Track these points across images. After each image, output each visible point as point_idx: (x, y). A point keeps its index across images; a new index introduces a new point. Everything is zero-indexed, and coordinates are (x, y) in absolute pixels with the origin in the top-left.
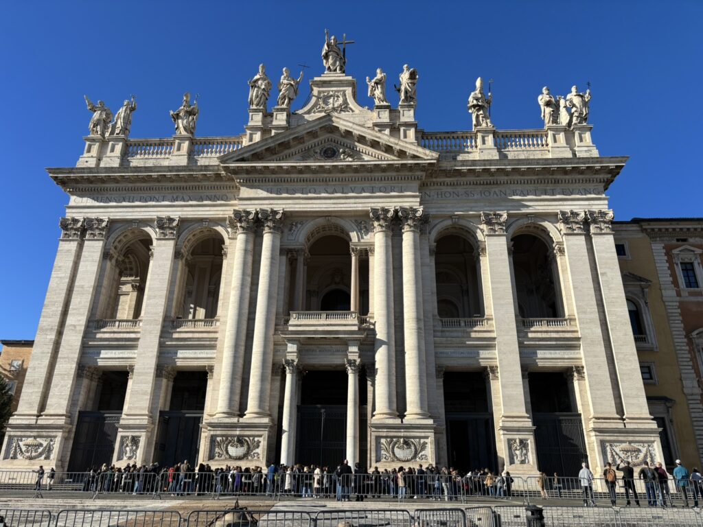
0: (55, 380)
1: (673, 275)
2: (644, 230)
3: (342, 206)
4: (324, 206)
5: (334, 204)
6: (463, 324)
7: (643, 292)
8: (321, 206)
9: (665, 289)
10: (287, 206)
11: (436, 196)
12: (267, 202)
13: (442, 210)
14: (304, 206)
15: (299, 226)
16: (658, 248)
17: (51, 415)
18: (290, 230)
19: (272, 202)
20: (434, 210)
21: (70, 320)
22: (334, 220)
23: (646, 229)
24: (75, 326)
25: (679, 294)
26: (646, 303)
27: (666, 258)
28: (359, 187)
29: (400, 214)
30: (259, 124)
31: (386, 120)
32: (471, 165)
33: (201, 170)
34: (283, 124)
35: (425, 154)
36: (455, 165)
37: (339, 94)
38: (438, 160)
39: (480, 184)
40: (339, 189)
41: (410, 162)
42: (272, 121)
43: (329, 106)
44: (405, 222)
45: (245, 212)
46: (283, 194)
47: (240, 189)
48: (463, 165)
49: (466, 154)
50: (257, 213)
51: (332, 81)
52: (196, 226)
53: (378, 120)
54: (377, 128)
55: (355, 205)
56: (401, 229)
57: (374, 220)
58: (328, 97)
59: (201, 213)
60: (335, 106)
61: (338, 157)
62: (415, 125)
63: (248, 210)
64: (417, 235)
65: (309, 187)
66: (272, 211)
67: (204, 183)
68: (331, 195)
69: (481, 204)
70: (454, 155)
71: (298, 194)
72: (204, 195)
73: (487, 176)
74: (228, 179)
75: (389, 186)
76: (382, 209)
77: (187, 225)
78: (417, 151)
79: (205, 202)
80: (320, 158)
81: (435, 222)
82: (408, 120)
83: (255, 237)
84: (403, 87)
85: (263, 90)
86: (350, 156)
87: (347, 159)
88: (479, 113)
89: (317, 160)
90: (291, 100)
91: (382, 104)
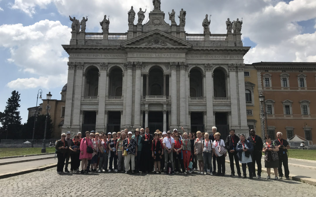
0: (74, 115)
1: (262, 83)
2: (255, 68)
3: (161, 60)
4: (155, 60)
5: (158, 60)
6: (197, 99)
7: (252, 88)
9: (259, 87)
10: (143, 60)
11: (191, 57)
12: (137, 59)
13: (192, 62)
14: (149, 60)
15: (147, 66)
16: (259, 73)
17: (75, 125)
18: (144, 68)
19: (138, 59)
20: (190, 62)
21: (76, 96)
22: (158, 65)
23: (256, 67)
24: (78, 98)
25: (263, 89)
26: (253, 91)
27: (261, 77)
28: (166, 54)
29: (179, 64)
30: (132, 30)
31: (175, 30)
32: (202, 48)
33: (114, 47)
34: (141, 30)
35: (188, 44)
36: (197, 48)
37: (159, 18)
38: (192, 46)
39: (205, 54)
40: (160, 54)
41: (183, 47)
42: (136, 28)
43: (156, 23)
44: (181, 67)
45: (130, 62)
46: (142, 56)
47: (127, 53)
48: (200, 48)
49: (201, 42)
50: (134, 62)
51: (157, 13)
52: (113, 65)
53: (173, 30)
54: (172, 33)
55: (165, 61)
56: (179, 69)
57: (171, 66)
58: (155, 19)
59: (115, 61)
60: (158, 23)
61: (160, 44)
62: (185, 32)
63: (131, 61)
64: (184, 71)
65: (150, 54)
66: (138, 62)
67: (115, 51)
68: (158, 57)
69: (205, 60)
70: (197, 42)
71: (147, 56)
72: (115, 55)
73: (207, 52)
74: (123, 50)
75: (176, 54)
76: (174, 62)
77: (110, 65)
78: (185, 43)
79: (115, 57)
80: (154, 43)
81: (190, 66)
82: (182, 30)
83: (133, 70)
84: (181, 17)
85: (133, 16)
86: (163, 43)
87: (162, 44)
88: (206, 27)
89: (153, 44)
90: (142, 20)
91: (174, 24)
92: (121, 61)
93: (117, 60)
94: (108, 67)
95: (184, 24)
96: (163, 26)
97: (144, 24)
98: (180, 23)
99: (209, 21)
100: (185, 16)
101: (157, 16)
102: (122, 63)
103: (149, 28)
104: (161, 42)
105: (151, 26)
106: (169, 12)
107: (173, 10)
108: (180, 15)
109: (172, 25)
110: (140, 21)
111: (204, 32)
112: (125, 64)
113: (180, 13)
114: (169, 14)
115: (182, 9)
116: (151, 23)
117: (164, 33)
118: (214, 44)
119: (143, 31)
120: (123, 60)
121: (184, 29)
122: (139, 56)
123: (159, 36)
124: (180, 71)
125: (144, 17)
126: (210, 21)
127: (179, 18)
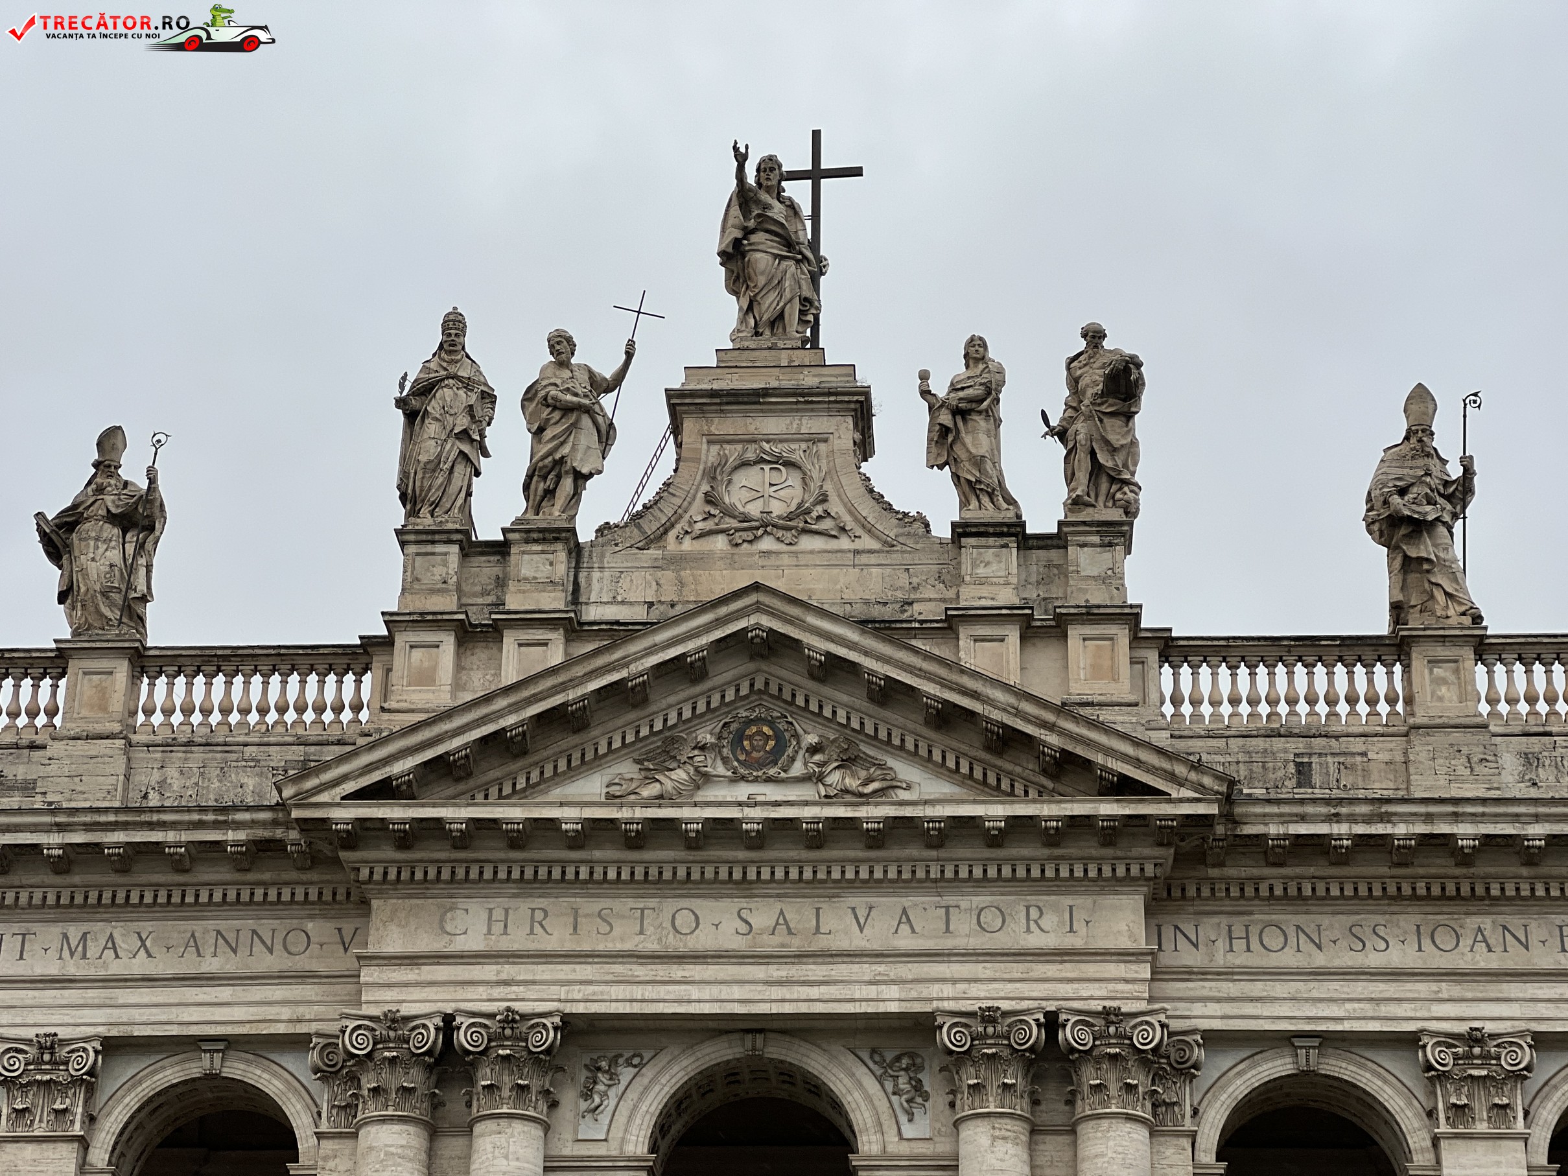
3: (814, 992)
4: (737, 992)
5: (780, 983)
8: (725, 992)
10: (577, 992)
11: (1222, 945)
12: (488, 971)
14: (649, 992)
15: (626, 1074)
18: (587, 1094)
19: (509, 971)
20: (1213, 1009)
22: (777, 1050)
28: (888, 905)
29: (1067, 1035)
30: (446, 603)
31: (1006, 597)
32: (1368, 820)
33: (200, 825)
34: (554, 601)
35: (1172, 777)
36: (1303, 818)
37: (797, 452)
38: (1228, 800)
39: (1414, 897)
40: (800, 912)
41: (1108, 808)
42: (501, 583)
43: (754, 510)
44: (1090, 1077)
45: (395, 1021)
46: (557, 938)
47: (363, 906)
48: (1336, 818)
49: (1357, 745)
50: (448, 1024)
51: (765, 392)
52: (171, 1073)
53: (971, 596)
54: (965, 632)
55: (871, 991)
56: (1071, 1102)
57: (957, 1060)
58: (745, 464)
59: (194, 1015)
60: (778, 509)
61: (797, 769)
62: (1131, 616)
63: (406, 1010)
64: (1140, 1134)
65: (670, 905)
66: (511, 1019)
67: (206, 874)
68: (770, 943)
69: (1423, 988)
70: (1298, 745)
71: (625, 937)
72: (205, 927)
73: (1441, 865)
74: (313, 859)
75: (1015, 904)
76: (989, 1016)
77: (126, 1069)
78: (1138, 763)
79: (211, 965)
80: (721, 770)
81: (1215, 1065)
82: (1097, 596)
83: (434, 1132)
84: (1081, 429)
85: (464, 435)
86: (848, 762)
87: (834, 778)
88: (1413, 553)
89: (703, 778)
90: (581, 478)
91: (986, 513)
92: (286, 1013)
93: (225, 993)
94: (101, 1098)
95: (1116, 515)
96: (844, 543)
97: (604, 529)
98: (1075, 503)
99: (1455, 471)
100: (1129, 416)
101: (773, 425)
102: (297, 1042)
103: (667, 576)
104: (814, 750)
105: (688, 545)
106: (924, 376)
107: (975, 352)
108: (1073, 407)
109: (961, 531)
110: (550, 493)
111: (1398, 610)
112: (330, 1045)
113: (1074, 382)
114: (925, 393)
115: (1094, 336)
116: (698, 508)
117: (853, 635)
118: (1530, 760)
119: (592, 613)
120: (308, 991)
121: (1113, 578)
122: (517, 940)
123: (785, 673)
124: (1085, 1129)
125: (606, 435)
126: (1468, 472)
127: (1061, 434)
